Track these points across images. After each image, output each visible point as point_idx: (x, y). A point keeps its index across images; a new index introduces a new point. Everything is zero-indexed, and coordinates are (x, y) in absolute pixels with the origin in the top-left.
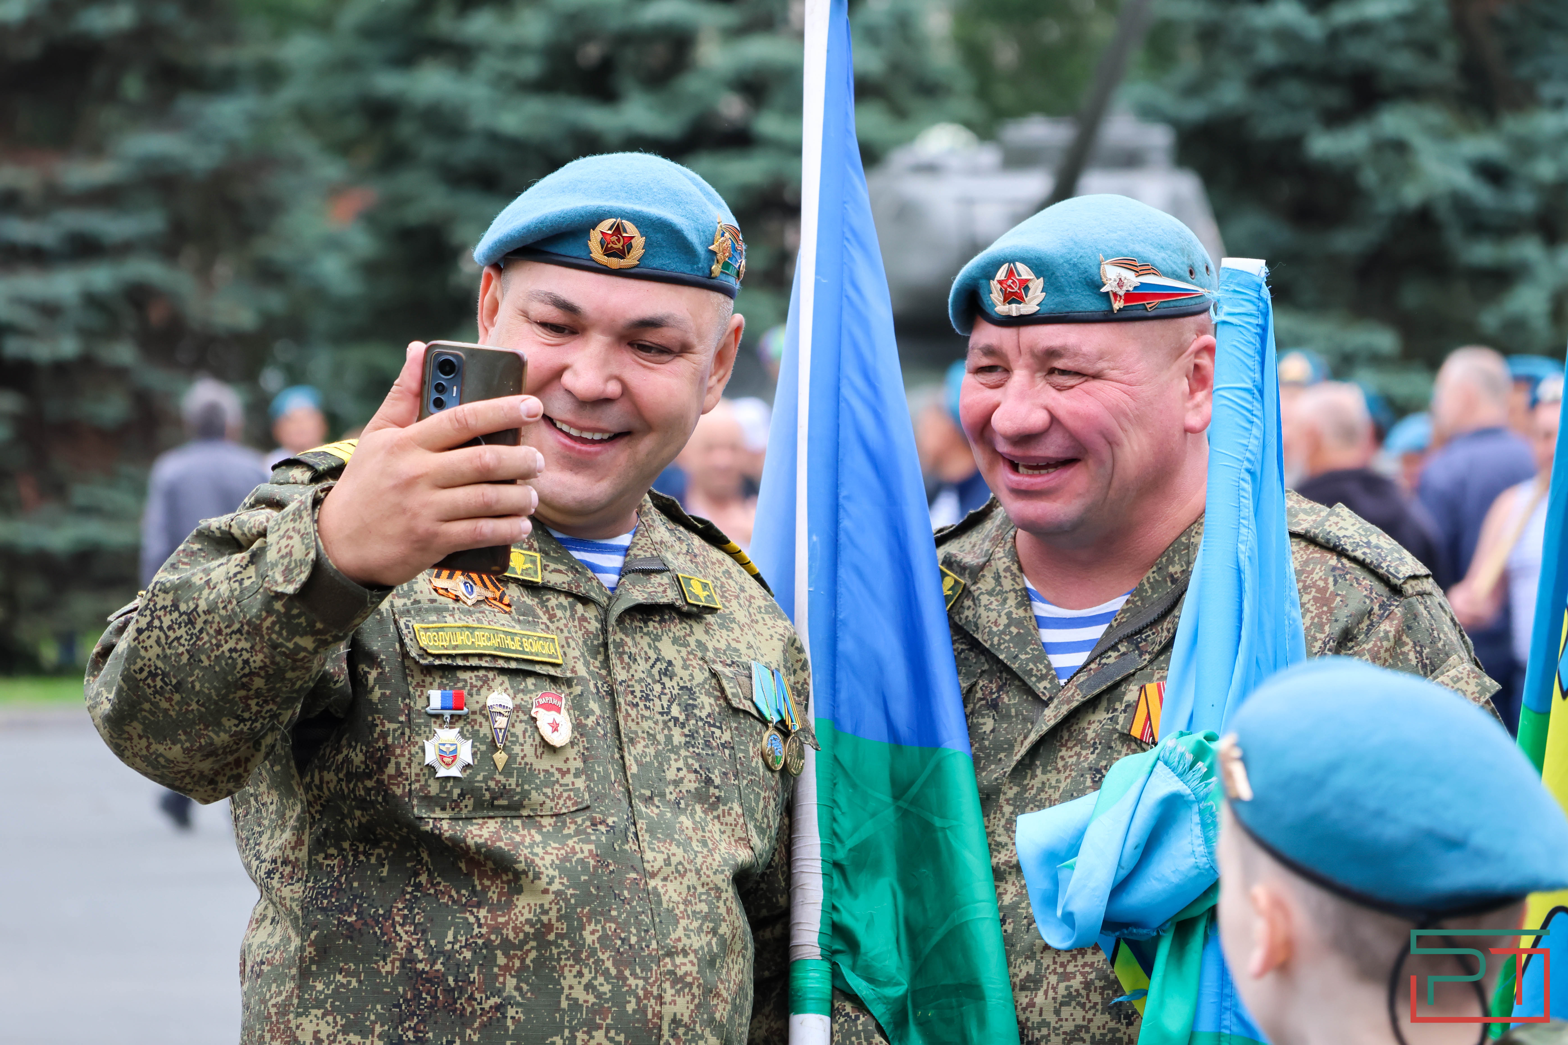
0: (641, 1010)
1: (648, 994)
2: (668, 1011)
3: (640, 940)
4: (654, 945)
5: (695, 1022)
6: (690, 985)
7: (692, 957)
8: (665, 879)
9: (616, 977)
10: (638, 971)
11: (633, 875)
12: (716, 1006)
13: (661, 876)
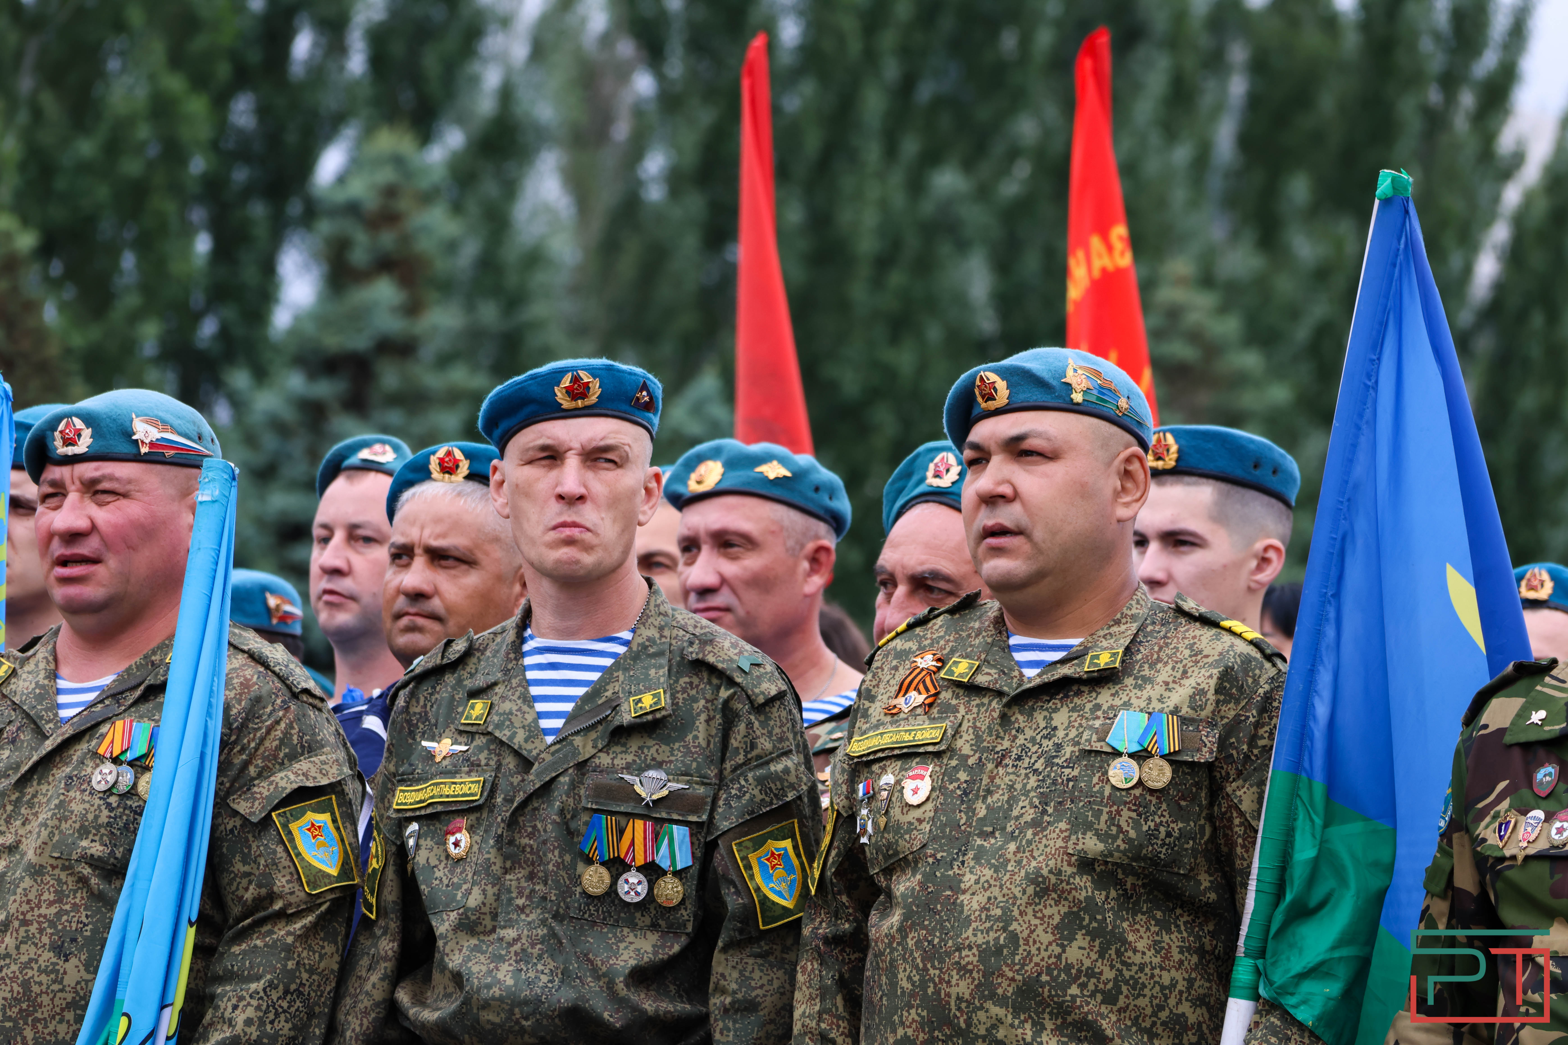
0: (937, 992)
1: (941, 980)
2: (954, 991)
3: (941, 940)
4: (950, 943)
5: (974, 998)
6: (971, 971)
7: (975, 950)
8: (973, 894)
9: (923, 970)
10: (936, 963)
11: (949, 893)
12: (1000, 984)
13: (970, 892)
